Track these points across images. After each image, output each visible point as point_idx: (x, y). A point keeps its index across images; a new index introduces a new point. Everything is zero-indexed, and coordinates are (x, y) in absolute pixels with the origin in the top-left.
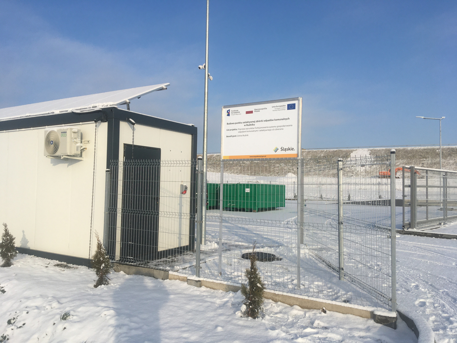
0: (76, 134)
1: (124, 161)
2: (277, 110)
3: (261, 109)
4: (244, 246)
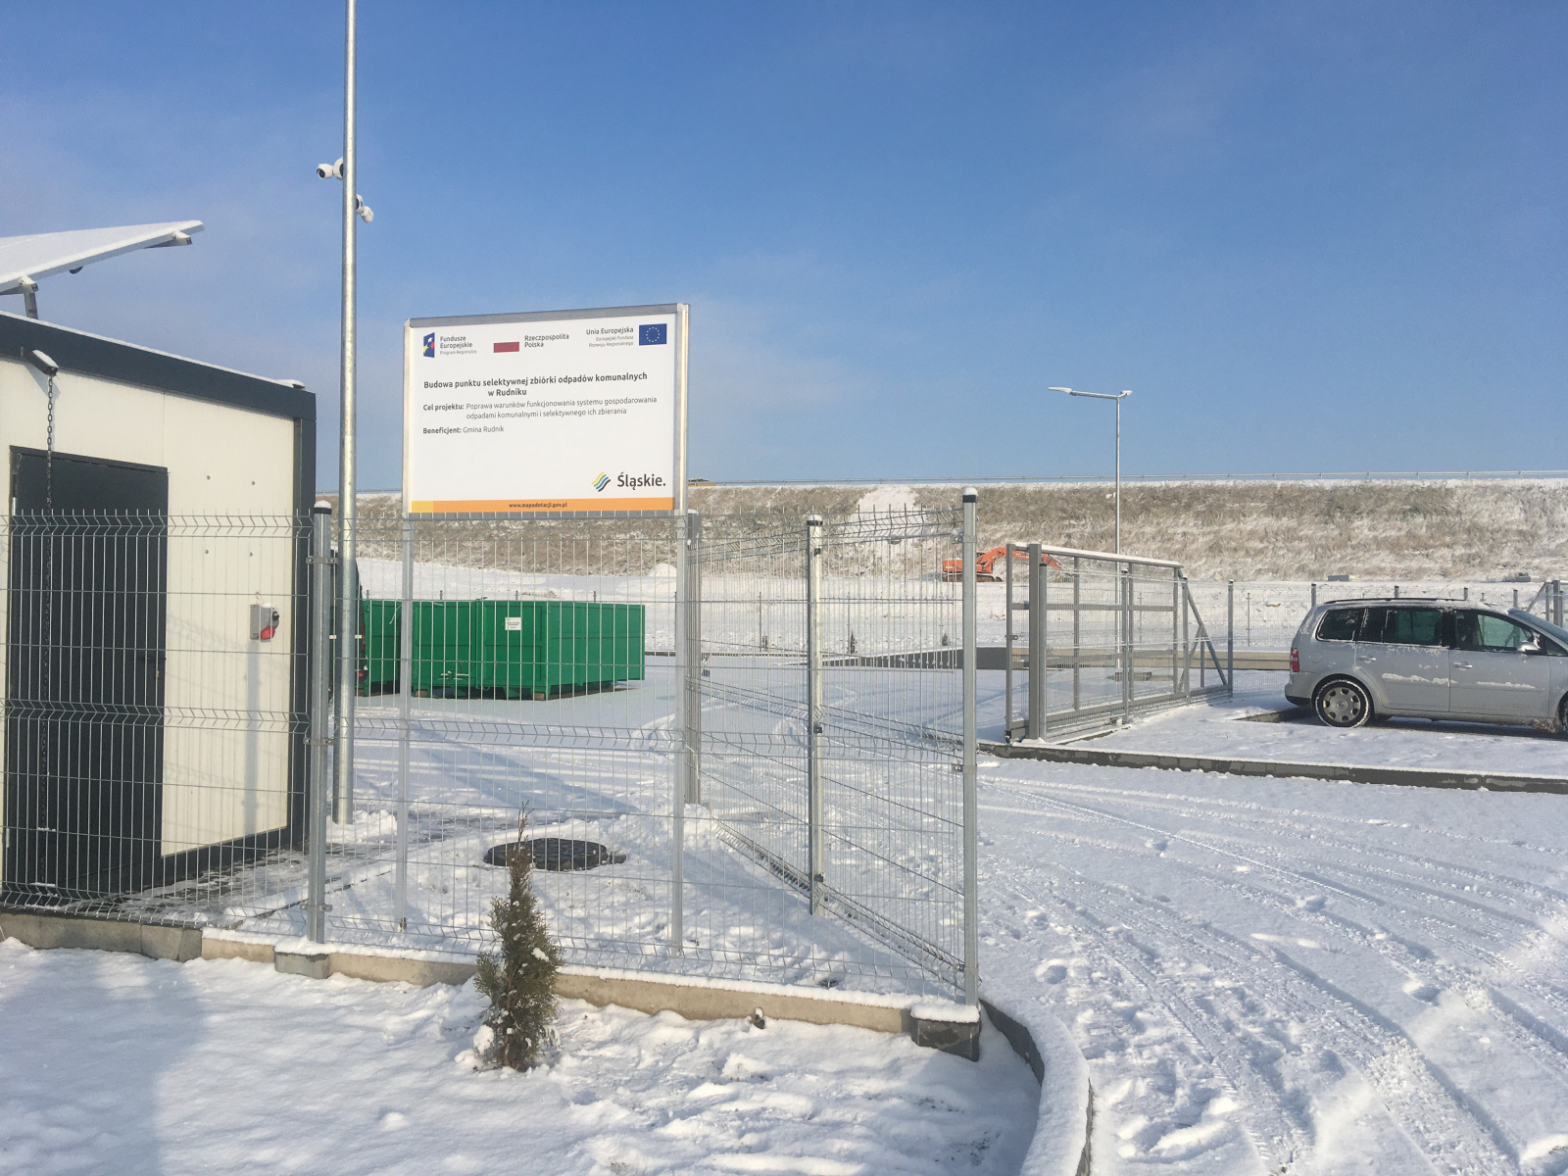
1: (11, 513)
2: (602, 345)
3: (547, 338)
4: (499, 819)
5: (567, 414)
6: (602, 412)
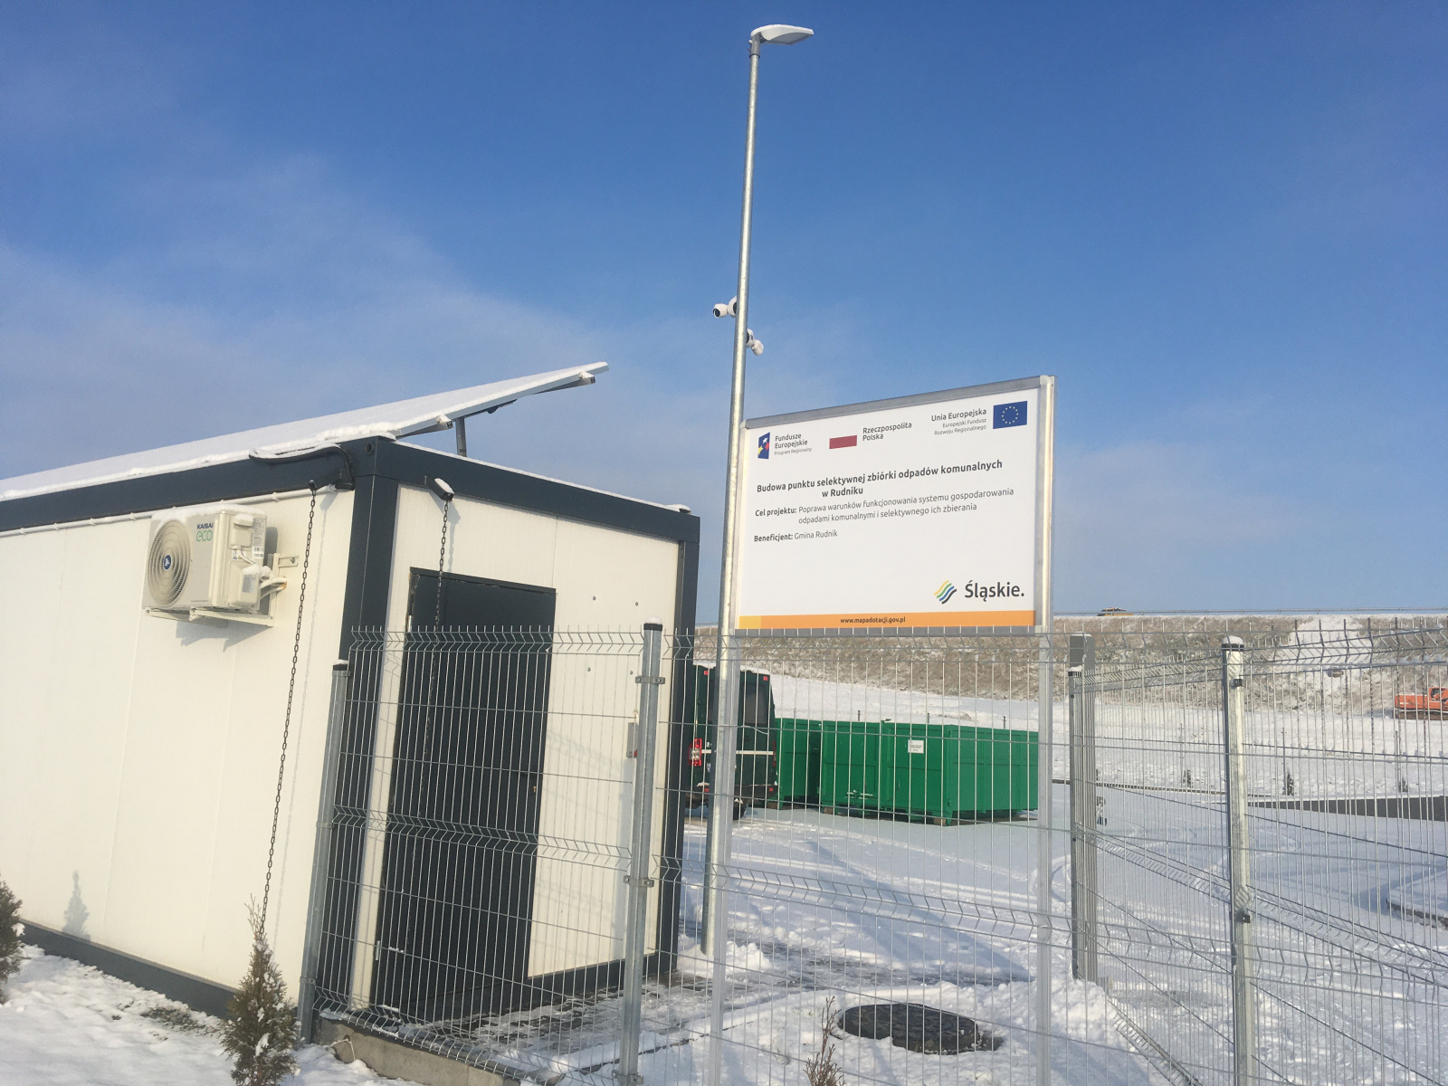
0: (247, 534)
1: (407, 630)
2: (949, 432)
3: (887, 428)
4: (871, 966)
5: (908, 513)
6: (948, 509)
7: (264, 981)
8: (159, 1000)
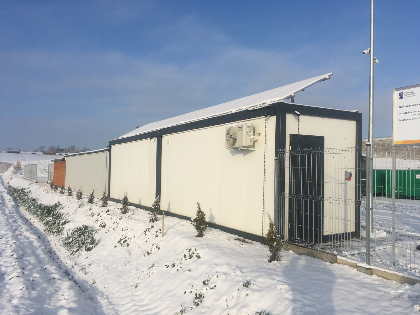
0: (250, 128)
1: (290, 149)
4: (418, 237)
7: (273, 230)
8: (236, 237)
